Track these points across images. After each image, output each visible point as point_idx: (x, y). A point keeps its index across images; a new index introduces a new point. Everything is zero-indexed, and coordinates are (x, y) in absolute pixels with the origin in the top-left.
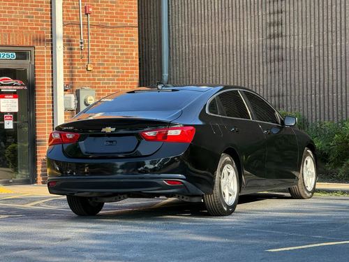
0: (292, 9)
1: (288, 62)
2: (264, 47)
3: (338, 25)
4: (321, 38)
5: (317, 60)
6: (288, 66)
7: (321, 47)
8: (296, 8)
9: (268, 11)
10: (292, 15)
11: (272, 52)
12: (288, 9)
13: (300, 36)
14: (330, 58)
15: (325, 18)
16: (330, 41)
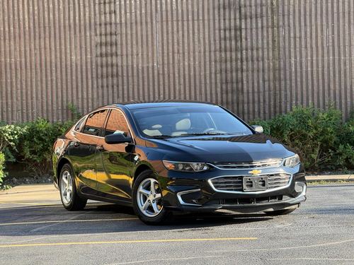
0: (129, 32)
1: (125, 78)
2: (94, 64)
3: (186, 48)
4: (166, 58)
5: (161, 77)
6: (125, 81)
7: (166, 66)
8: (134, 32)
9: (98, 32)
10: (129, 37)
11: (105, 69)
12: (124, 32)
13: (140, 55)
14: (177, 75)
15: (170, 41)
16: (176, 61)
